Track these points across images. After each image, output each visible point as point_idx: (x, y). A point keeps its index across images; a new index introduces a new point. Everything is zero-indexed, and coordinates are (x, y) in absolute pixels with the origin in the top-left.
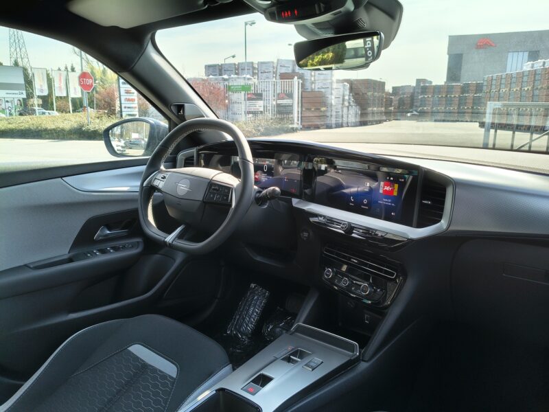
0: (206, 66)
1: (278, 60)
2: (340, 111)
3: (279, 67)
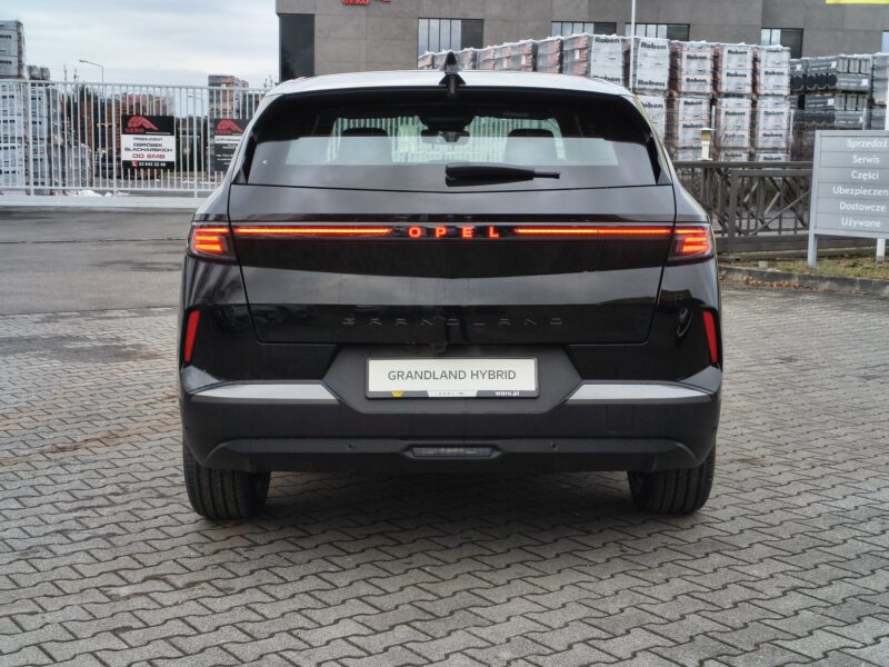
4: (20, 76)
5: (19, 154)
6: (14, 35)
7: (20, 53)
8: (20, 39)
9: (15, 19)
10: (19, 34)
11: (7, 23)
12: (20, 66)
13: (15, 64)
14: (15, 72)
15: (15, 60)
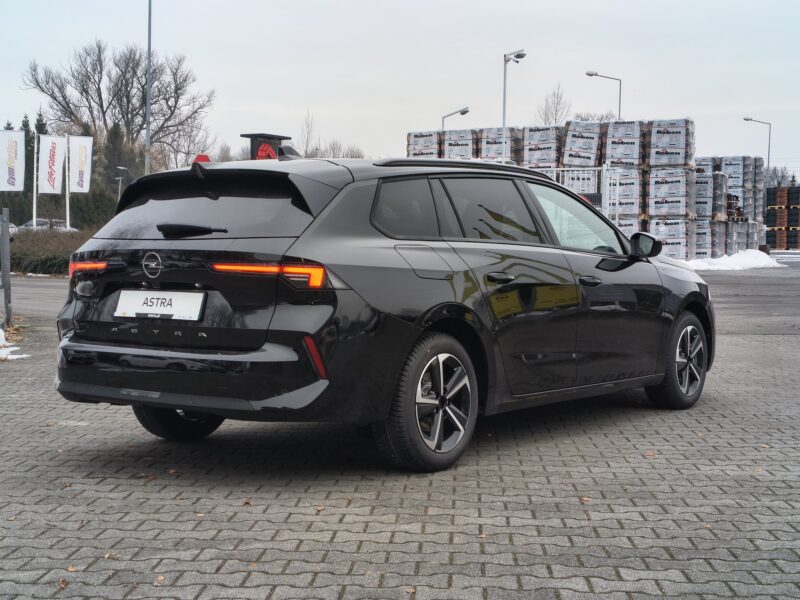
0: (409, 135)
1: (568, 124)
2: (708, 231)
3: (569, 139)
4: (686, 164)
5: (682, 228)
6: (683, 131)
7: (688, 145)
8: (688, 134)
9: (684, 117)
10: (687, 130)
11: (678, 121)
12: (688, 156)
13: (682, 155)
14: (682, 161)
15: (682, 152)
